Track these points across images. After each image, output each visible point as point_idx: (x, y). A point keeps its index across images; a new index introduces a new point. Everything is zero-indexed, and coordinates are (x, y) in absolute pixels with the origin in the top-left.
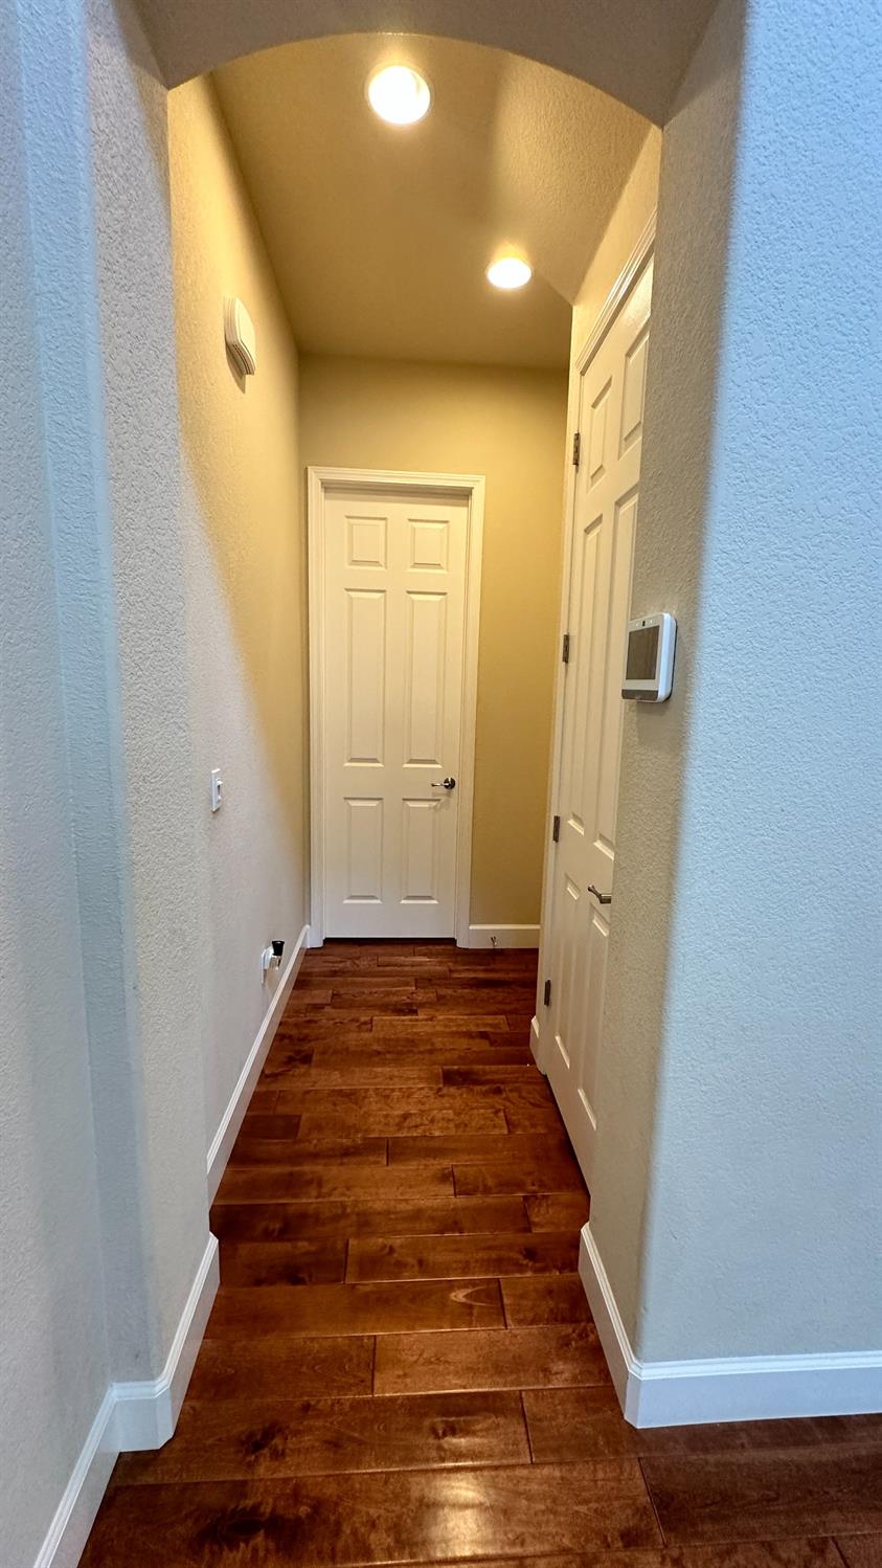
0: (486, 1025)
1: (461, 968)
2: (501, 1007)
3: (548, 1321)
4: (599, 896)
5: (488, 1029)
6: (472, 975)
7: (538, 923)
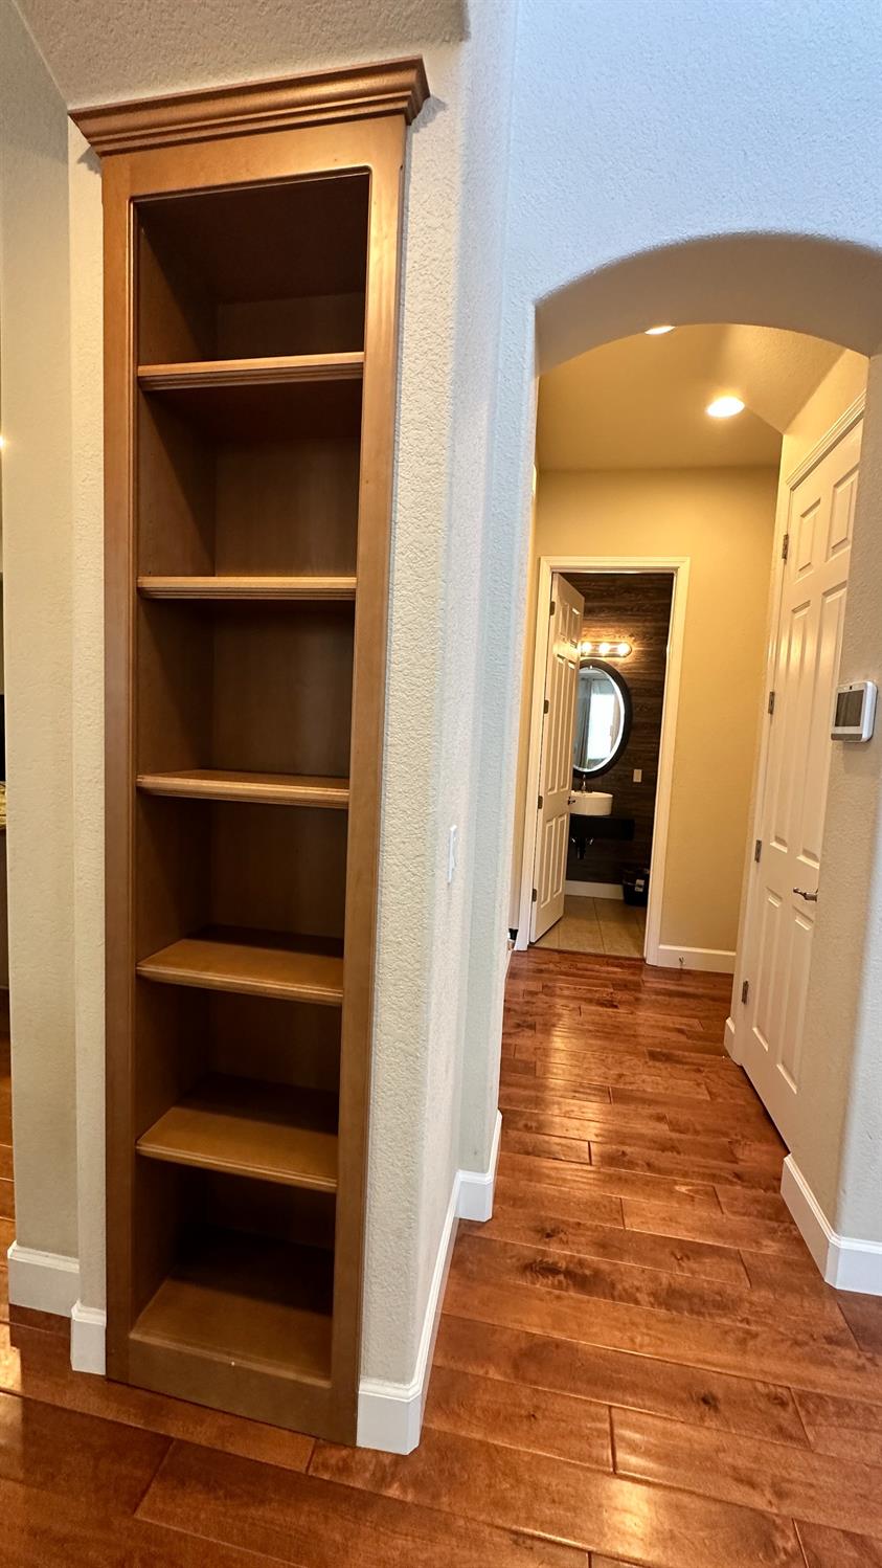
0: (681, 1024)
1: (654, 980)
2: (694, 1013)
3: (757, 1217)
4: (804, 895)
5: (683, 1027)
6: (663, 986)
7: (734, 950)
